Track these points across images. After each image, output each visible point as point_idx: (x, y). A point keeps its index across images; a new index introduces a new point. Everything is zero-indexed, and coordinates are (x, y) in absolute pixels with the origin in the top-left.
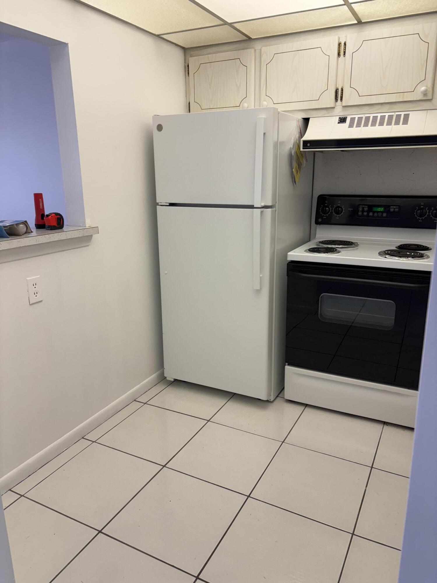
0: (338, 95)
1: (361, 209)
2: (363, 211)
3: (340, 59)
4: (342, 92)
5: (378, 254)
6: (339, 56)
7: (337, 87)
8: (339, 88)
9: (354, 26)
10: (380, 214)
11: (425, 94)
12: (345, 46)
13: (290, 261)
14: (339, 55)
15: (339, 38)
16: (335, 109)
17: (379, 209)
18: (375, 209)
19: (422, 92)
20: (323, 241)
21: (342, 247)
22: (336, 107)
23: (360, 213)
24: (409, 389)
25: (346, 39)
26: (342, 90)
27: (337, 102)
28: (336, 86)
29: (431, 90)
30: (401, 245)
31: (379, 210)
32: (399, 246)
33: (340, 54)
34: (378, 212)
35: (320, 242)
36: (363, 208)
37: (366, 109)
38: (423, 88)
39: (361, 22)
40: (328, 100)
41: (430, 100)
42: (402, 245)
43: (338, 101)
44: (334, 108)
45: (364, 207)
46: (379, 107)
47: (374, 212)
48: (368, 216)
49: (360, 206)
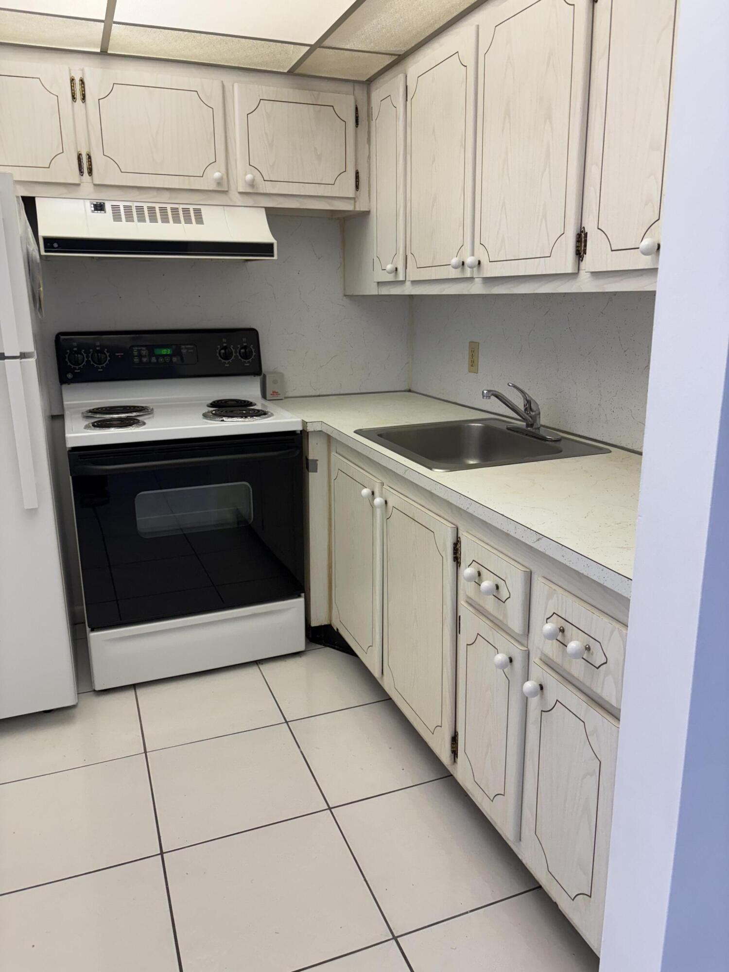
0: (84, 164)
1: (136, 353)
2: (140, 356)
3: (76, 104)
4: (89, 160)
5: (202, 417)
6: (75, 100)
7: (79, 150)
8: (82, 153)
9: (92, 56)
10: (168, 359)
11: (219, 183)
12: (83, 85)
13: (70, 449)
14: (75, 98)
15: (70, 70)
16: (81, 187)
17: (164, 351)
18: (158, 351)
19: (216, 180)
20: (93, 409)
21: (136, 415)
22: (82, 184)
23: (136, 360)
24: (284, 600)
25: (83, 74)
26: (89, 157)
27: (82, 175)
28: (77, 148)
29: (225, 177)
30: (214, 402)
31: (164, 353)
32: (211, 404)
33: (75, 96)
34: (164, 356)
35: (90, 411)
36: (139, 351)
37: (135, 194)
38: (217, 175)
39: (107, 52)
40: (68, 171)
41: (225, 192)
42: (216, 402)
43: (84, 174)
44: (78, 185)
45: (141, 349)
46: (155, 193)
47: (158, 357)
48: (150, 362)
49: (134, 348)
